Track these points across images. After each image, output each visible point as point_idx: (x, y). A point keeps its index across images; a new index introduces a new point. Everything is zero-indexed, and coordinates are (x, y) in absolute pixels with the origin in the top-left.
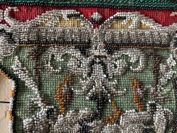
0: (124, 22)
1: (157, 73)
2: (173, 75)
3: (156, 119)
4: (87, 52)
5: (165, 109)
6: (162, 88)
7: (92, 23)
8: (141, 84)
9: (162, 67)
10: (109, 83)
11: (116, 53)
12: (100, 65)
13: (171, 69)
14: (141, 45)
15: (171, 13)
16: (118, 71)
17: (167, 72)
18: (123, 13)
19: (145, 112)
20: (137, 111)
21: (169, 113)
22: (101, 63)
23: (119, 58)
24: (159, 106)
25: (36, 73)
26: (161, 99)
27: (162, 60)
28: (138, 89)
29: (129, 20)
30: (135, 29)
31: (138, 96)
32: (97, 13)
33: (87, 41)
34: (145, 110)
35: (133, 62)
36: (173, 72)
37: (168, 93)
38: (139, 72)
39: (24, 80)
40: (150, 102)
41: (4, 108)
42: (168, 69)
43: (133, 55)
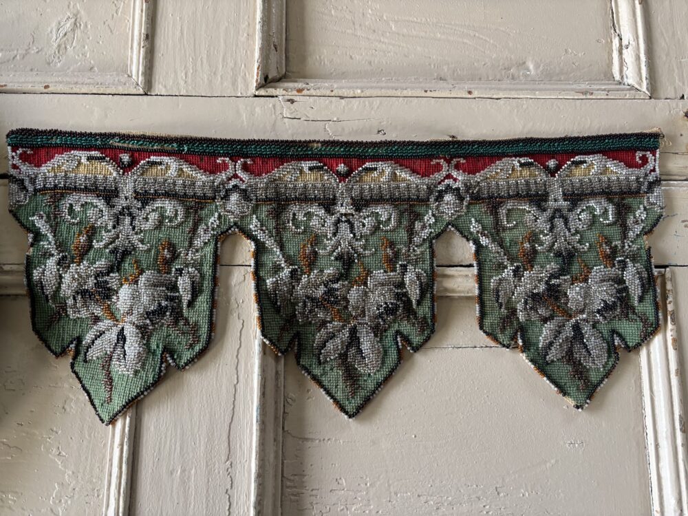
0: (375, 174)
1: (411, 232)
2: (430, 235)
3: (407, 280)
4: (331, 209)
5: (417, 270)
6: (416, 248)
7: (338, 177)
8: (392, 244)
9: (418, 225)
10: (357, 243)
11: (364, 211)
12: (346, 224)
13: (428, 228)
14: (394, 201)
15: (431, 160)
16: (366, 231)
17: (423, 230)
18: (373, 163)
19: (394, 273)
20: (385, 272)
21: (421, 274)
22: (348, 221)
23: (368, 216)
24: (410, 267)
25: (277, 233)
26: (413, 259)
27: (419, 217)
28: (388, 249)
29: (381, 171)
30: (389, 181)
31: (387, 255)
32: (342, 165)
33: (331, 197)
34: (396, 271)
35: (384, 220)
36: (430, 230)
37: (422, 253)
38: (390, 231)
39: (264, 240)
40: (400, 263)
41: (242, 271)
42: (424, 227)
43: (383, 212)
